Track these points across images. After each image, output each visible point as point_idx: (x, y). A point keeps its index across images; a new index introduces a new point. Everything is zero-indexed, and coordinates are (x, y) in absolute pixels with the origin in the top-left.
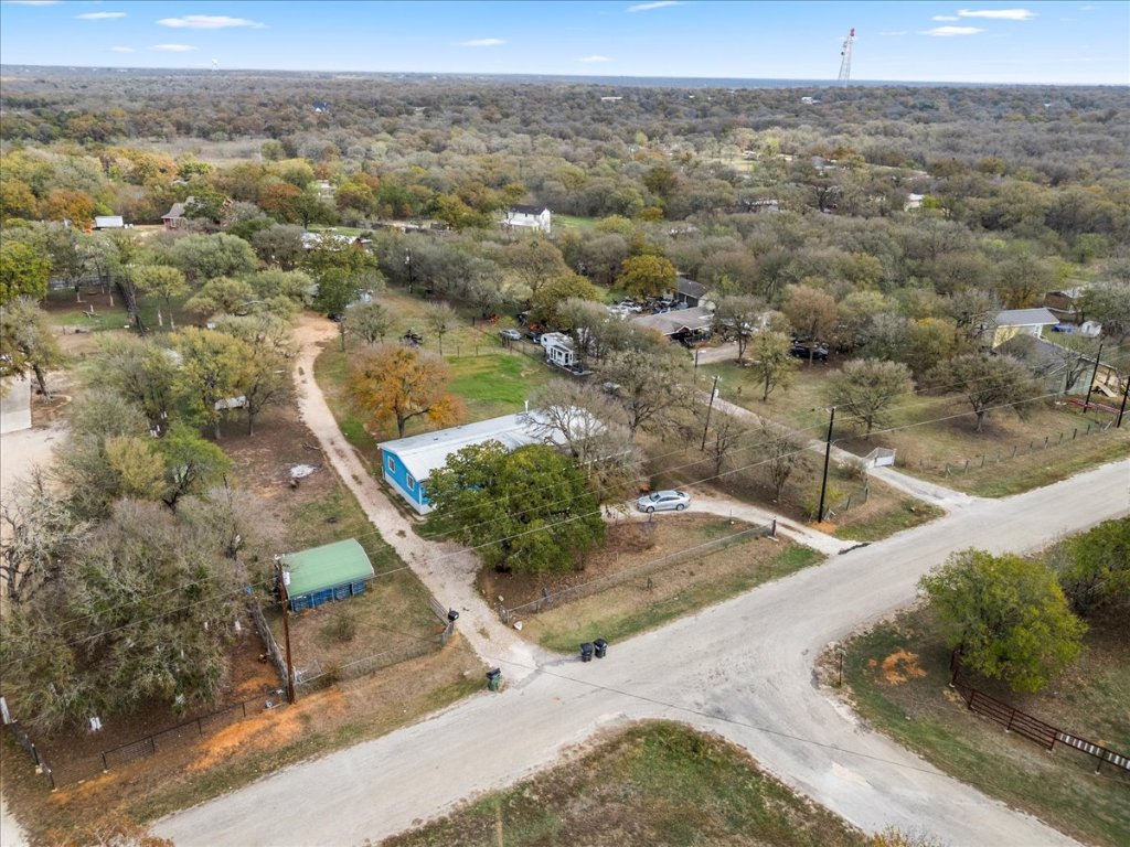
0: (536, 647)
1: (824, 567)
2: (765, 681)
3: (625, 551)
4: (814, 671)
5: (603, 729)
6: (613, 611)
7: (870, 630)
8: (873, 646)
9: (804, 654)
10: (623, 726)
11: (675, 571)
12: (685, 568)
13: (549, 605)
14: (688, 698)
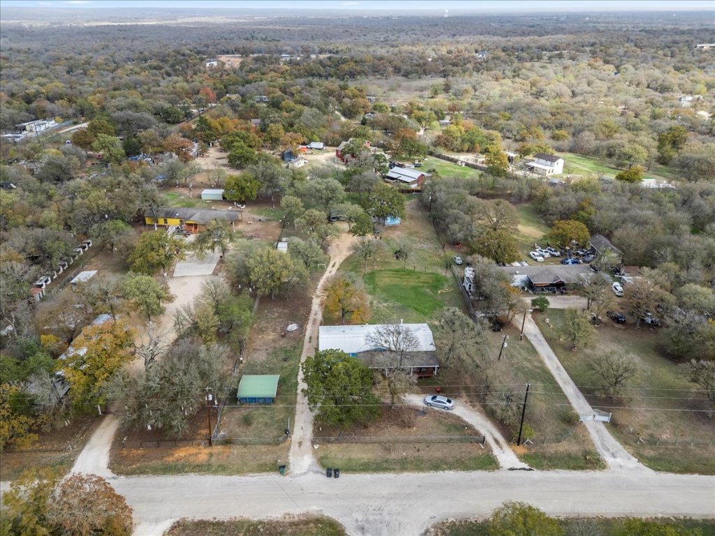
0: (315, 460)
1: (491, 474)
2: (398, 523)
3: (398, 424)
4: (427, 529)
5: (308, 513)
6: (364, 456)
7: (480, 520)
8: (474, 530)
9: (431, 518)
10: (316, 515)
11: (411, 445)
12: (417, 446)
13: (338, 441)
14: (355, 515)
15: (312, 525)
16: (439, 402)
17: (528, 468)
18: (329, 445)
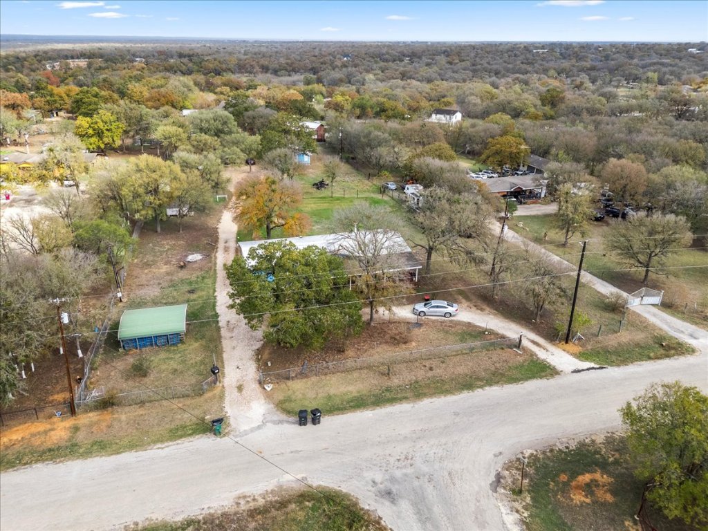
0: (272, 406)
1: (552, 382)
2: (446, 474)
3: (387, 342)
4: (498, 474)
5: (281, 487)
6: (351, 388)
7: (573, 446)
8: (570, 462)
9: (495, 456)
10: (298, 487)
11: (417, 364)
12: (427, 364)
13: (302, 375)
14: (369, 475)
15: (293, 506)
16: (438, 307)
17: (597, 366)
18: (290, 383)
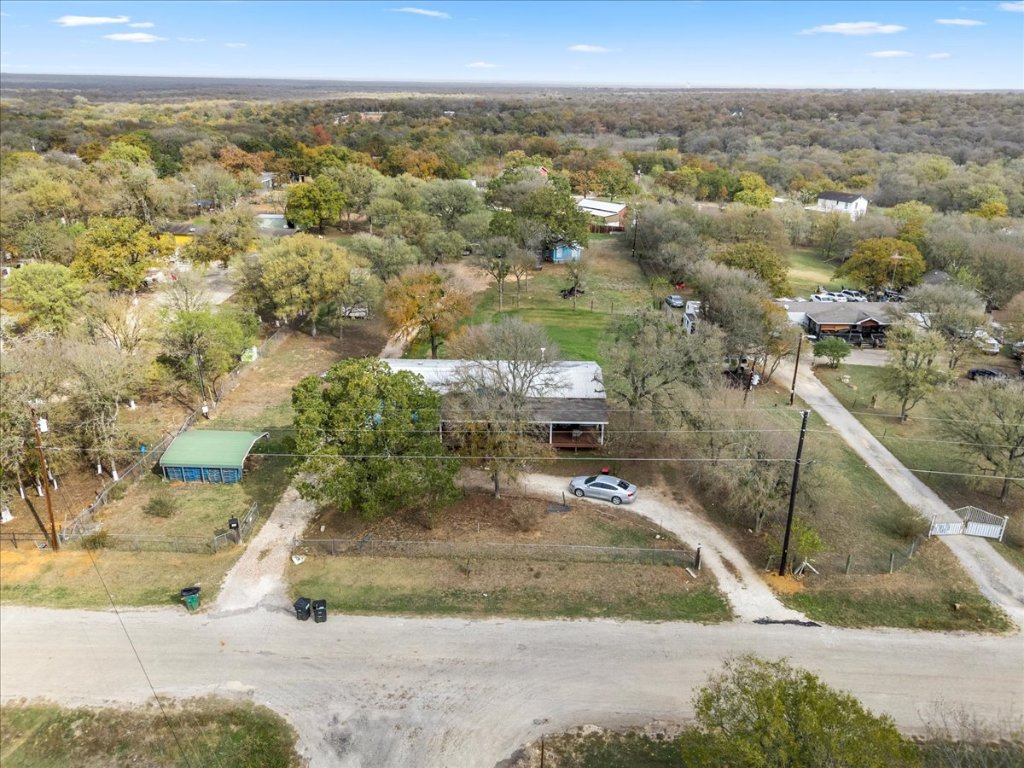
0: (284, 586)
2: (442, 731)
3: (501, 526)
4: (521, 751)
5: (214, 696)
6: (406, 582)
9: (536, 723)
11: (523, 565)
12: (536, 567)
13: (354, 551)
14: (335, 707)
15: (213, 726)
16: (603, 486)
17: (807, 620)
18: (330, 559)
